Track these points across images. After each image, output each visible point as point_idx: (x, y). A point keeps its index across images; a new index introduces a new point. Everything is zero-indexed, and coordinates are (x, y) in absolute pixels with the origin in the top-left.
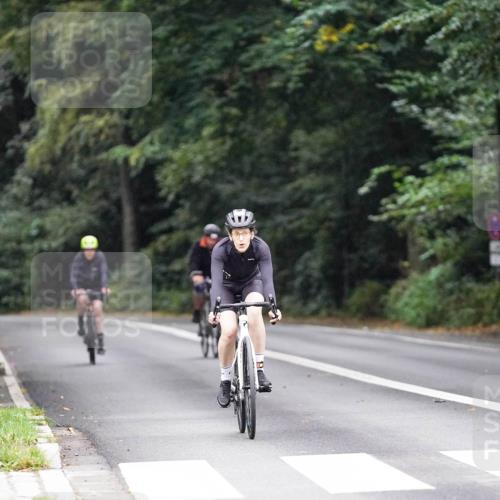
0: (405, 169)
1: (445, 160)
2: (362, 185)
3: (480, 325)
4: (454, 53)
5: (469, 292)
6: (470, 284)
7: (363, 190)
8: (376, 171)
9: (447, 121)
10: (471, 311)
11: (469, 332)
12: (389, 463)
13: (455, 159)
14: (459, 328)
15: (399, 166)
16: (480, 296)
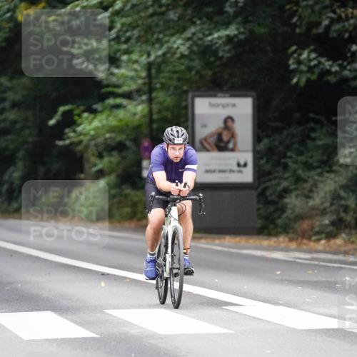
0: (82, 108)
1: (111, 101)
2: (51, 118)
3: (135, 220)
4: (118, 25)
5: (126, 196)
6: (128, 191)
7: (52, 122)
8: (62, 109)
9: (112, 74)
10: (128, 210)
11: (127, 224)
12: (67, 319)
13: (118, 101)
14: (119, 222)
15: (78, 106)
16: (135, 199)
